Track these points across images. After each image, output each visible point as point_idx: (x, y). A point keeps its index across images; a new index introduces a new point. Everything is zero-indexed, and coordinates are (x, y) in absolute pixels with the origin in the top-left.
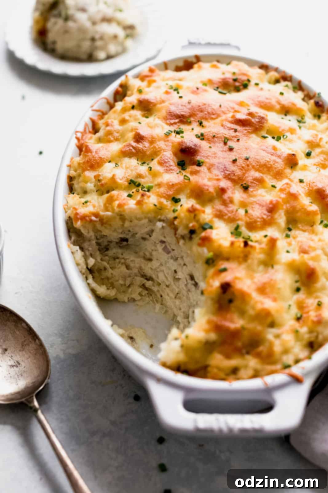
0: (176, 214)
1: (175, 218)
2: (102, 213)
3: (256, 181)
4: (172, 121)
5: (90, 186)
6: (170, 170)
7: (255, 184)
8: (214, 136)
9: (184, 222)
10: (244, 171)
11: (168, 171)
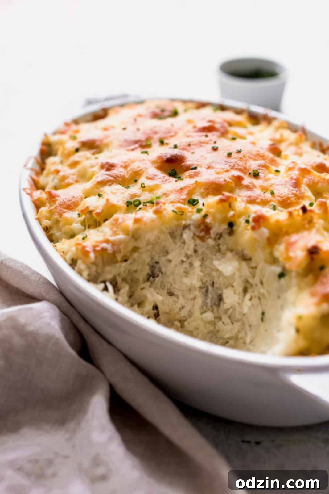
0: (203, 213)
1: (205, 216)
2: (112, 238)
3: (262, 167)
4: (133, 147)
5: (76, 226)
6: (166, 180)
7: (262, 170)
8: (189, 145)
9: (219, 216)
10: (244, 162)
11: (165, 182)
